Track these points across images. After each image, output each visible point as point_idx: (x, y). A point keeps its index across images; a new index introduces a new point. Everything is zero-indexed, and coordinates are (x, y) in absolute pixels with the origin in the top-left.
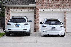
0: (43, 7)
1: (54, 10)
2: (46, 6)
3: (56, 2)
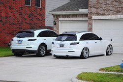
0: (98, 14)
2: (102, 12)
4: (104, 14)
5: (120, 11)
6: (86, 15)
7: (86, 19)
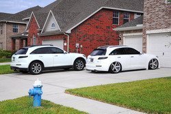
1: (164, 31)
2: (154, 26)
3: (167, 17)
4: (156, 28)
5: (169, 24)
6: (140, 30)
7: (141, 34)
